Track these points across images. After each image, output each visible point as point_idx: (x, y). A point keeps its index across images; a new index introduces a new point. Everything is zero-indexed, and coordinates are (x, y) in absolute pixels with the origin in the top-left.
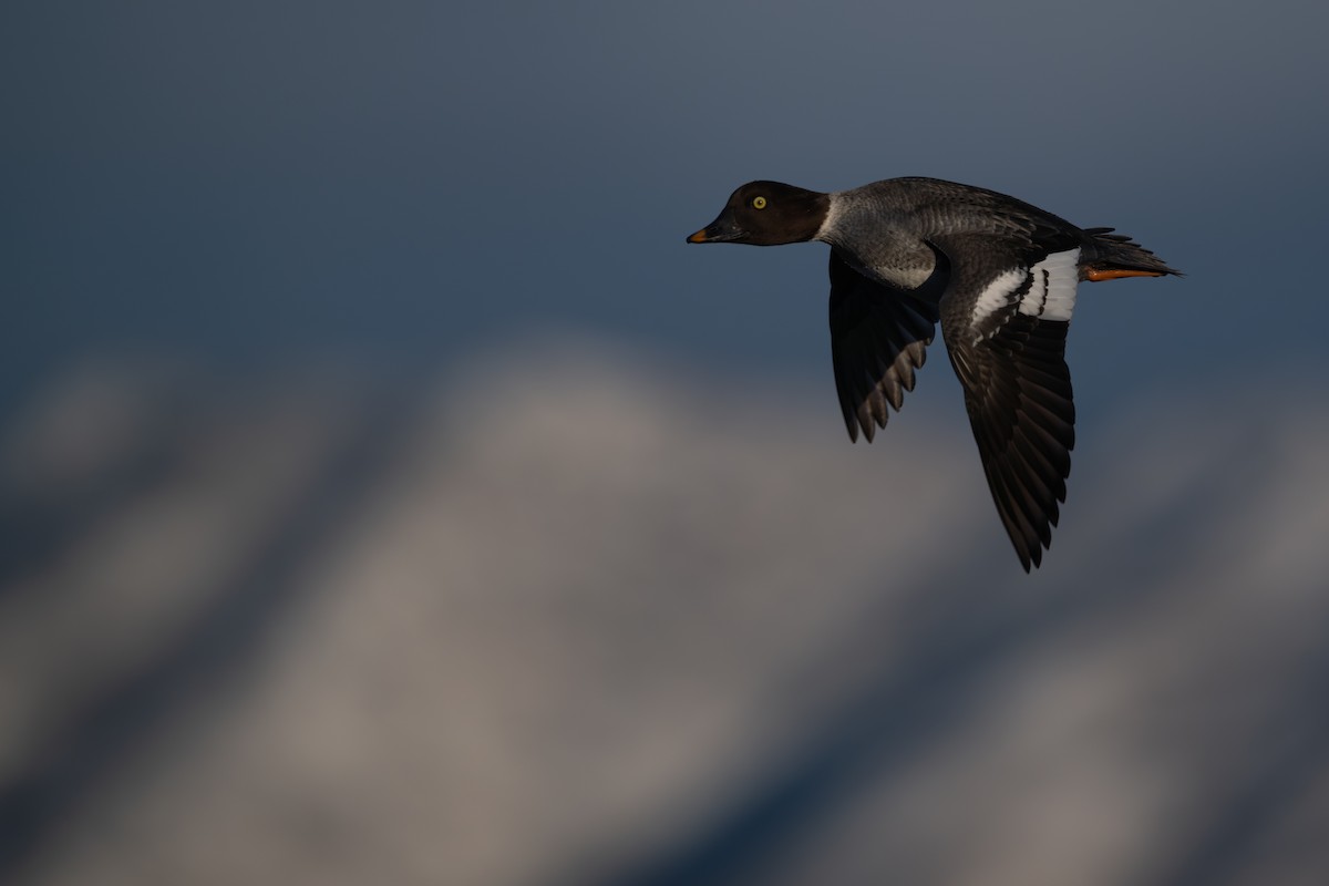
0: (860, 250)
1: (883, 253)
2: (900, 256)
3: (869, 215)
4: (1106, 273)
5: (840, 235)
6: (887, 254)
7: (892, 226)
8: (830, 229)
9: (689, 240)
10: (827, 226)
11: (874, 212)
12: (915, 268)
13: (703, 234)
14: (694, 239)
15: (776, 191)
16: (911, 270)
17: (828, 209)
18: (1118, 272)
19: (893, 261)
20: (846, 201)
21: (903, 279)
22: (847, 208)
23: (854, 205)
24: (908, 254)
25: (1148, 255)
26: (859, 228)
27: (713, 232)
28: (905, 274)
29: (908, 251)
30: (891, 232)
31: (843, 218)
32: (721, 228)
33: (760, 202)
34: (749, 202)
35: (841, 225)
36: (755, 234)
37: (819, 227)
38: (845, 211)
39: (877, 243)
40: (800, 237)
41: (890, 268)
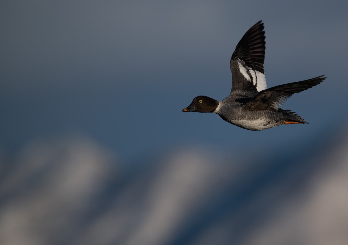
0: (226, 116)
1: (232, 117)
2: (237, 117)
3: (228, 107)
4: (289, 122)
5: (221, 112)
6: (233, 117)
7: (234, 109)
8: (218, 110)
9: (183, 111)
10: (218, 109)
11: (230, 106)
12: (240, 119)
13: (186, 109)
14: (183, 110)
15: (205, 98)
16: (239, 120)
17: (218, 105)
18: (292, 122)
19: (235, 118)
20: (223, 103)
21: (237, 122)
22: (223, 105)
23: (225, 104)
24: (239, 116)
25: (300, 117)
26: (225, 111)
27: (189, 109)
28: (238, 121)
29: (239, 115)
30: (234, 111)
31: (222, 107)
32: (191, 108)
33: (201, 101)
34: (198, 101)
35: (221, 109)
36: (200, 110)
37: (215, 109)
38: (222, 106)
39: (230, 114)
40: (211, 111)
41: (234, 120)
